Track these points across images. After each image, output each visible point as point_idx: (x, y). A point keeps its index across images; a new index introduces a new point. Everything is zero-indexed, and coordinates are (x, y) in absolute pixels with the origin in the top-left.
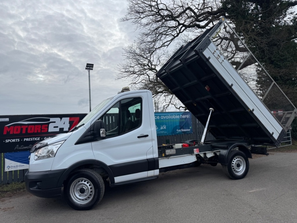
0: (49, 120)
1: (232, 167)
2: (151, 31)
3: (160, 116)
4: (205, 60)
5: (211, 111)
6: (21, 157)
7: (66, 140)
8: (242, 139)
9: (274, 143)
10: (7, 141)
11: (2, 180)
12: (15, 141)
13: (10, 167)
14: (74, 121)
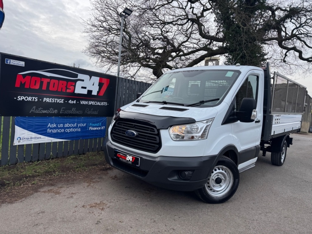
0: (77, 76)
1: (282, 155)
6: (37, 125)
7: (214, 118)
10: (20, 98)
11: (9, 158)
12: (31, 100)
13: (21, 138)
14: (104, 83)
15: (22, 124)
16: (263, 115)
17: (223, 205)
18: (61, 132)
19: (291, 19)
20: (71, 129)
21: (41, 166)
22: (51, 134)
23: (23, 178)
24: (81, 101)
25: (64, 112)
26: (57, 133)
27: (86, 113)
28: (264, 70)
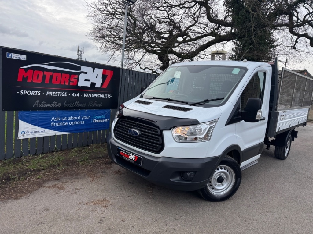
0: (79, 68)
1: (285, 149)
6: (41, 119)
11: (13, 152)
13: (25, 132)
14: (107, 75)
16: (269, 111)
17: (224, 203)
18: (65, 126)
19: (304, 4)
20: (74, 122)
21: (46, 160)
22: (55, 127)
23: (28, 172)
24: (84, 94)
25: (68, 105)
26: (61, 126)
27: (90, 105)
28: (272, 66)
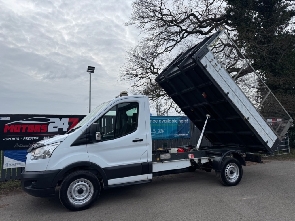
0: (49, 120)
1: (226, 174)
2: (154, 36)
3: (158, 120)
4: (202, 68)
5: (208, 117)
6: (20, 155)
7: (62, 142)
8: (237, 146)
9: (269, 152)
10: (7, 139)
12: (14, 140)
13: (9, 164)
14: (73, 122)
15: (9, 155)
